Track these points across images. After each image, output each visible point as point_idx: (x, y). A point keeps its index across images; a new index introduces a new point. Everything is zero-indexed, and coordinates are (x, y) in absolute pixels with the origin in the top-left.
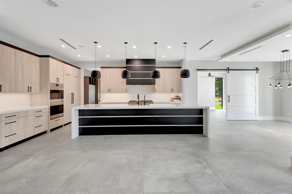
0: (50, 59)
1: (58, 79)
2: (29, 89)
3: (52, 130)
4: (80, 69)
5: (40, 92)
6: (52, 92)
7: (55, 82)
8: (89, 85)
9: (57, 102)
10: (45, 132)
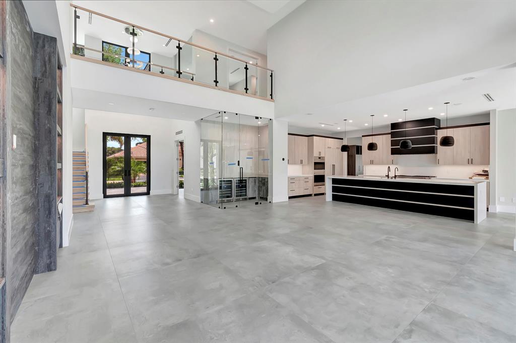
0: (314, 137)
1: (320, 153)
2: (302, 162)
3: (316, 195)
4: (342, 139)
5: (308, 163)
6: (315, 163)
7: (318, 156)
8: (356, 155)
9: (319, 172)
10: (310, 195)
